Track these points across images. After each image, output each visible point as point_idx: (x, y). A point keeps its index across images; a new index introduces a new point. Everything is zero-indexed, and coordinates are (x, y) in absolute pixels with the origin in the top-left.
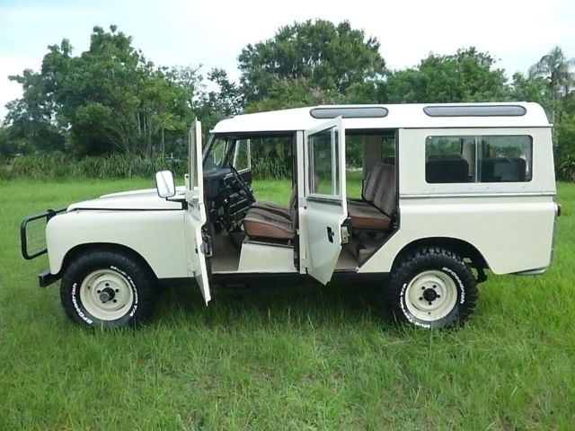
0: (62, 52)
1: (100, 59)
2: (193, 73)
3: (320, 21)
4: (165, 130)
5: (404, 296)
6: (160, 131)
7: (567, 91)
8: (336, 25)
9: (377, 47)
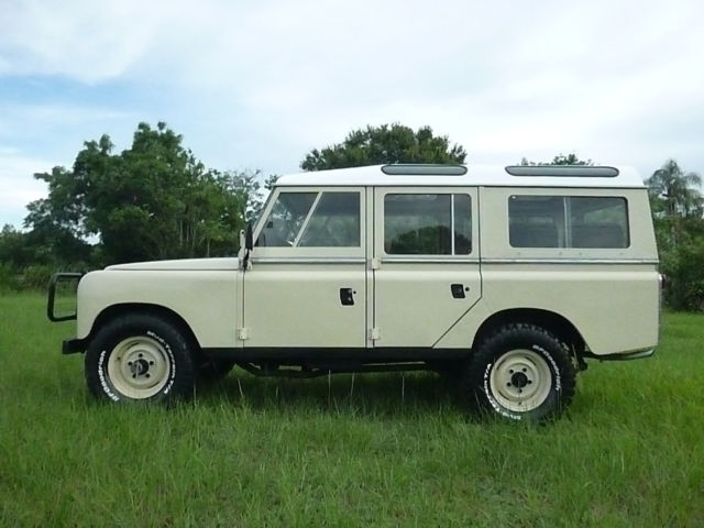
0: (100, 150)
1: (142, 158)
2: (248, 180)
3: (397, 127)
4: (212, 240)
5: (488, 379)
6: (205, 242)
7: (688, 210)
8: (416, 131)
9: (462, 157)
